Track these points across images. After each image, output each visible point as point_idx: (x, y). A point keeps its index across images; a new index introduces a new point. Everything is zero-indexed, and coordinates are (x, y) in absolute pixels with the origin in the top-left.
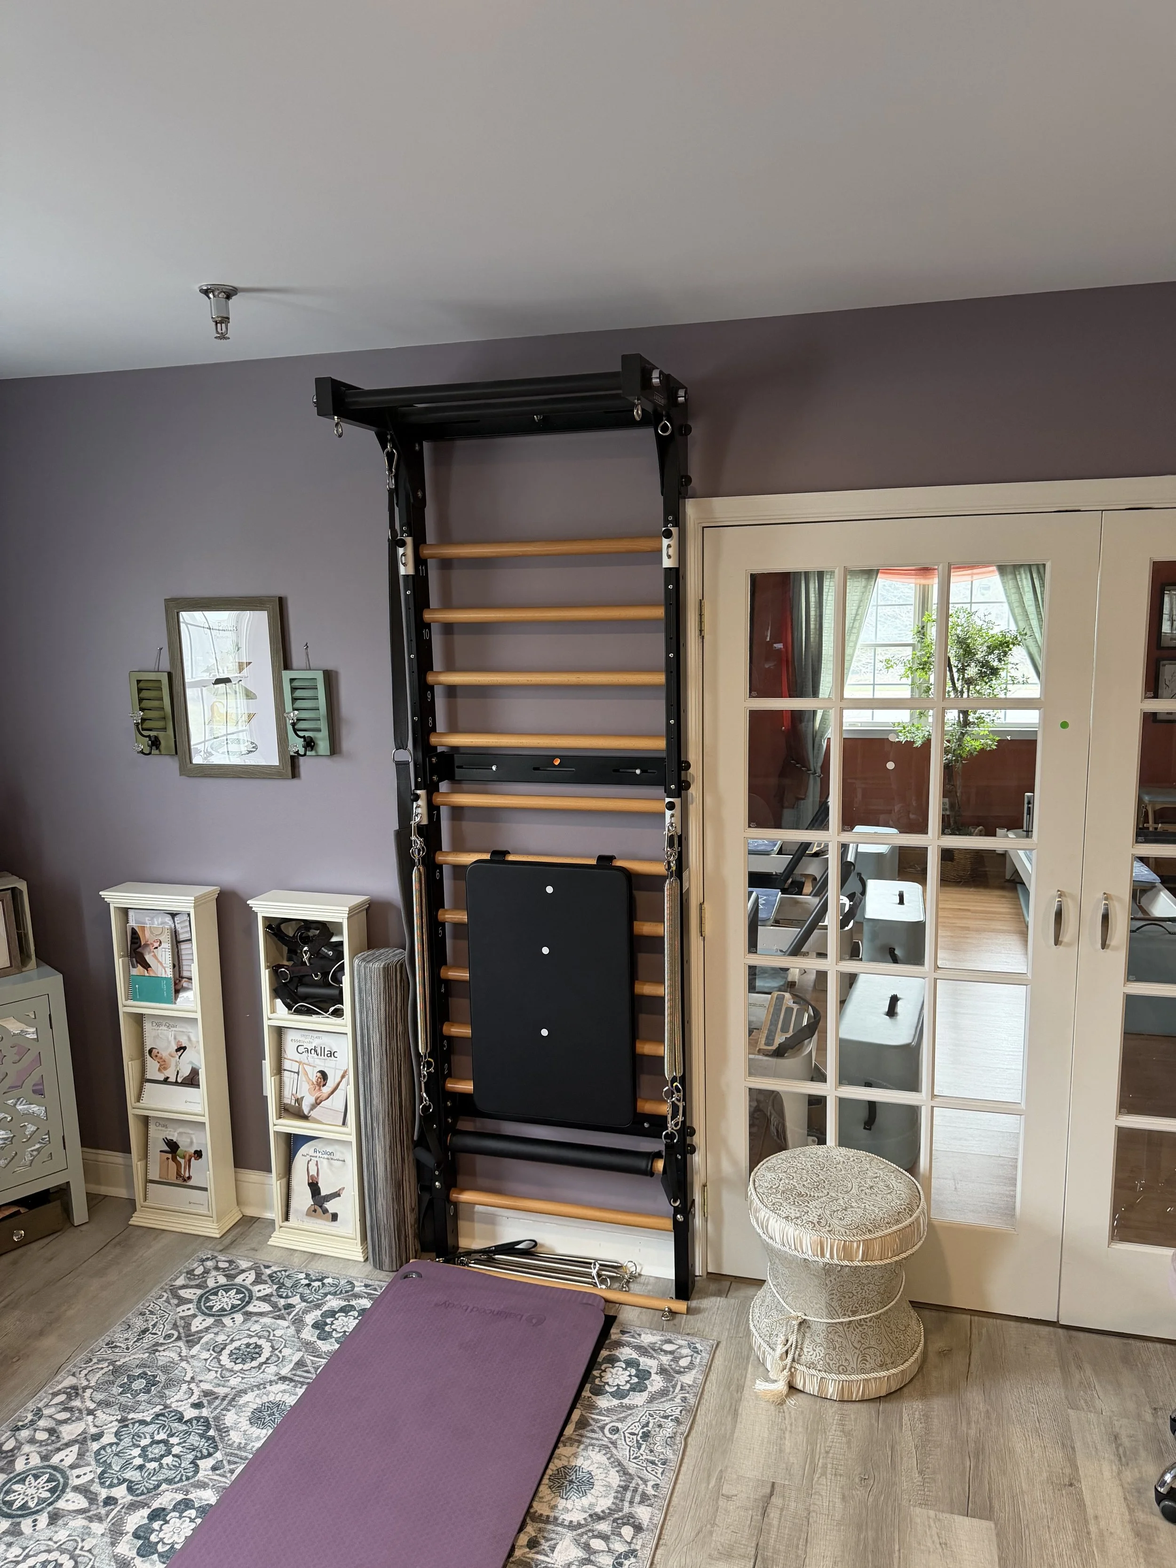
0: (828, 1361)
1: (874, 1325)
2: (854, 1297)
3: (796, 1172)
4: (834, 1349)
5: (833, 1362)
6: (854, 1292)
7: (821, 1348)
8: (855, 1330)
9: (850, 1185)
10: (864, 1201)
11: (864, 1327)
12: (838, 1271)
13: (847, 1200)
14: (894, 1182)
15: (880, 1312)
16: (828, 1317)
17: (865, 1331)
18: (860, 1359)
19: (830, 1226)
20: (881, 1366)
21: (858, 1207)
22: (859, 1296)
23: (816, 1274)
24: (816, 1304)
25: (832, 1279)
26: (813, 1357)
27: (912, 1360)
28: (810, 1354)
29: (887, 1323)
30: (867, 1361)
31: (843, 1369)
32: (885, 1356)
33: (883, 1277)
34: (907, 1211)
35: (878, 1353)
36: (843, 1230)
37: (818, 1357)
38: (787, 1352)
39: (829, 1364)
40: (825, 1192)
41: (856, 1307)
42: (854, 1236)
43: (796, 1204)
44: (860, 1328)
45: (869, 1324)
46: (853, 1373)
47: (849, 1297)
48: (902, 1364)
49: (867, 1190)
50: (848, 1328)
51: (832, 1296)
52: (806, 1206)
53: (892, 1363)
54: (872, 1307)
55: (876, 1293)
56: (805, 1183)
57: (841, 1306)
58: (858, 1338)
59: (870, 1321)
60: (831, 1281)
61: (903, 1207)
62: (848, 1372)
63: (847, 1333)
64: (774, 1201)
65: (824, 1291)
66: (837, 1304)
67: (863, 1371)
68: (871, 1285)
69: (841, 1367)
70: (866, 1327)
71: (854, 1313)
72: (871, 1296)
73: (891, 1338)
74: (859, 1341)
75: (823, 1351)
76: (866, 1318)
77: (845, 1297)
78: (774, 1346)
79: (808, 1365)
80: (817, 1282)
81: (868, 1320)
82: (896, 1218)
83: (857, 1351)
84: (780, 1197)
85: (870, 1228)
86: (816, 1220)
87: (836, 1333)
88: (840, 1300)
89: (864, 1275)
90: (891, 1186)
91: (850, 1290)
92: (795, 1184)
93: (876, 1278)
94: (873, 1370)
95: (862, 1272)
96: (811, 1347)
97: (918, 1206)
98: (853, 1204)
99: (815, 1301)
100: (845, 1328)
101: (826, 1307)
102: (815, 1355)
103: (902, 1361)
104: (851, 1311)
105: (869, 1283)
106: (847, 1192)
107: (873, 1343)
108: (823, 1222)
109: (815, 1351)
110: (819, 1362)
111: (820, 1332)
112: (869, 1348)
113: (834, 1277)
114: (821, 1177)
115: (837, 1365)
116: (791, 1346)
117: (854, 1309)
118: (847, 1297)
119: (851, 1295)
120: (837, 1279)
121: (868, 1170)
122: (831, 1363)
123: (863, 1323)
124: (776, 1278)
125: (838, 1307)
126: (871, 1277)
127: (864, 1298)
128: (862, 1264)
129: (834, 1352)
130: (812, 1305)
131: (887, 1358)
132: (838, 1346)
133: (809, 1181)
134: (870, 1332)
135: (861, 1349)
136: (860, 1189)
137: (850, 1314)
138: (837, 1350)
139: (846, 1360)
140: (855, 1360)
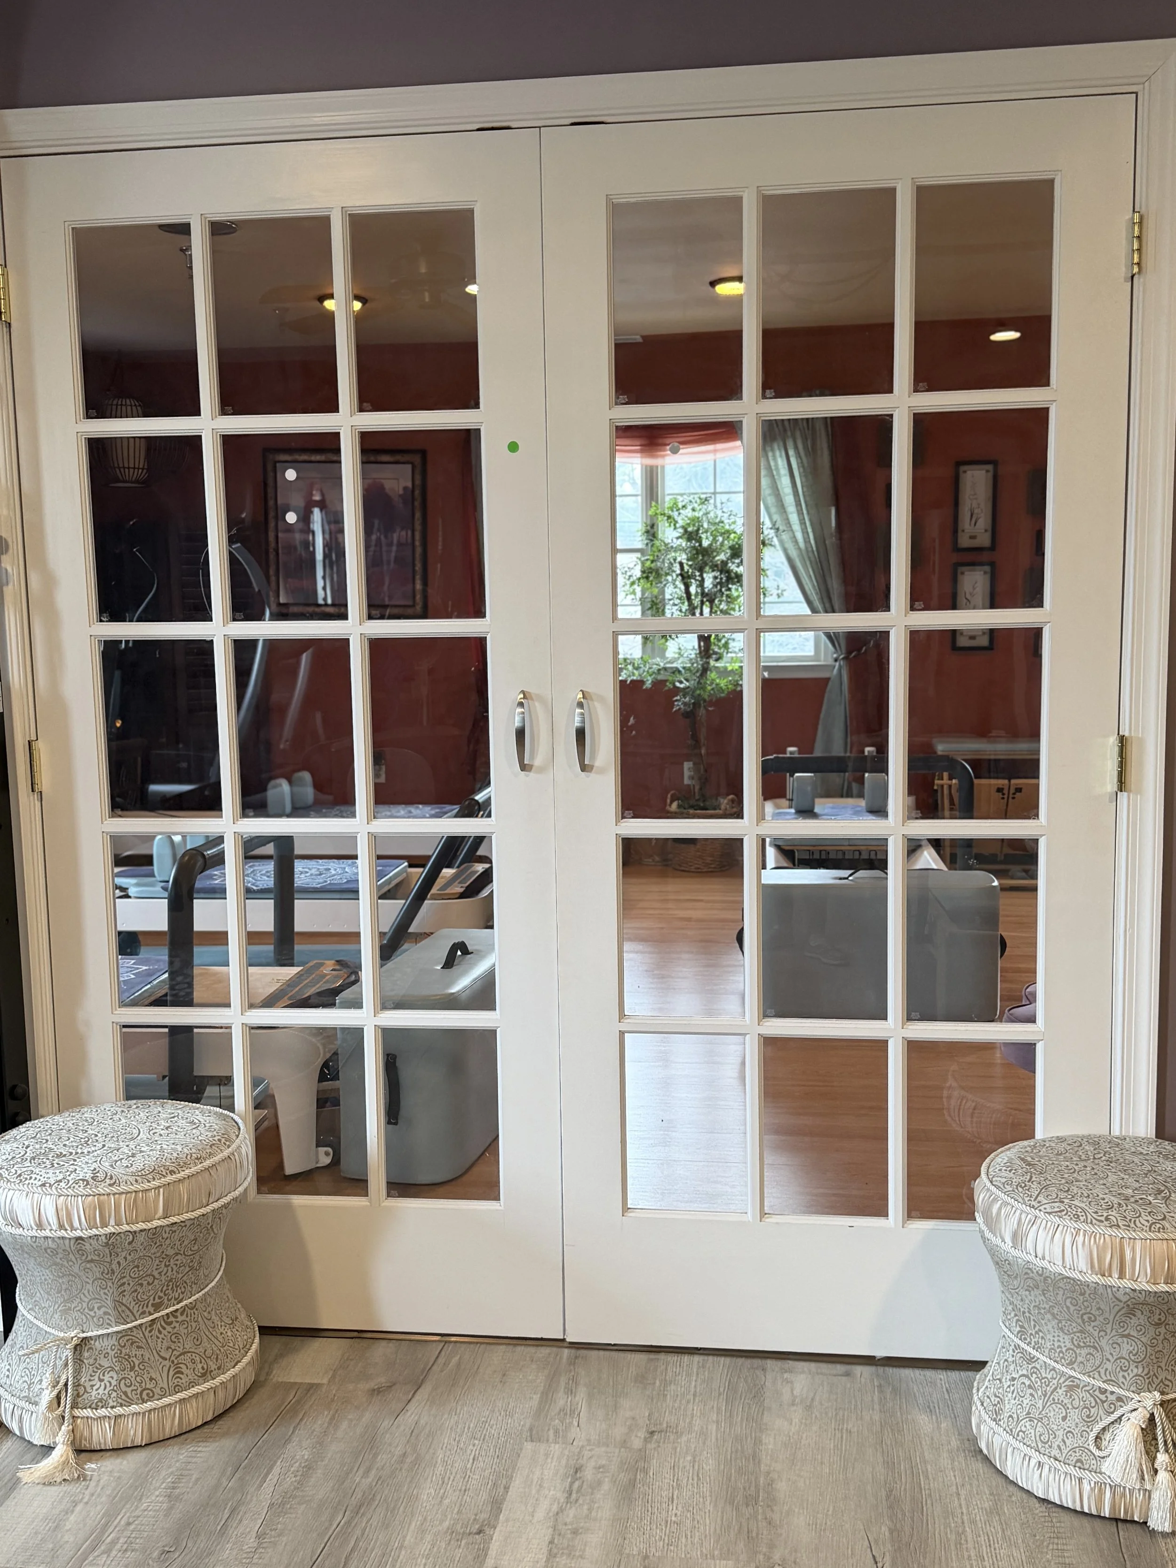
0: (124, 1388)
1: (188, 1319)
2: (156, 1282)
3: (50, 1134)
4: (132, 1369)
5: (133, 1387)
6: (156, 1273)
7: (112, 1374)
8: (160, 1332)
9: (136, 1132)
10: (160, 1142)
11: (175, 1324)
12: (130, 1243)
13: (133, 1147)
14: (200, 1117)
15: (194, 1298)
16: (118, 1323)
17: (175, 1331)
18: (171, 1373)
19: (111, 1178)
20: (204, 1375)
21: (151, 1150)
22: (163, 1278)
23: (97, 1258)
24: (99, 1308)
25: (121, 1259)
26: (101, 1391)
27: (245, 1360)
28: (95, 1388)
29: (205, 1314)
30: (182, 1373)
31: (148, 1394)
32: (208, 1361)
33: (196, 1239)
34: (223, 1140)
35: (198, 1359)
36: (132, 1179)
37: (108, 1389)
38: (58, 1397)
39: (125, 1393)
40: (100, 1145)
41: (160, 1298)
42: (149, 1182)
43: (56, 1165)
44: (169, 1328)
45: (180, 1319)
46: (164, 1396)
47: (149, 1284)
48: (234, 1367)
49: (162, 1132)
50: (150, 1332)
51: (123, 1288)
52: (73, 1164)
53: (219, 1368)
54: (183, 1293)
55: (188, 1269)
56: (67, 1143)
57: (137, 1301)
58: (165, 1344)
59: (182, 1314)
60: (119, 1263)
61: (216, 1138)
62: (156, 1397)
63: (149, 1341)
64: (19, 1172)
65: (110, 1284)
66: (131, 1299)
67: (177, 1389)
68: (179, 1257)
69: (145, 1393)
70: (177, 1325)
71: (157, 1307)
72: (180, 1276)
73: (214, 1333)
74: (168, 1348)
75: (115, 1377)
76: (177, 1310)
77: (141, 1285)
78: (37, 1399)
79: (94, 1406)
80: (97, 1270)
81: (178, 1314)
82: (208, 1151)
83: (167, 1363)
84: (29, 1165)
85: (173, 1168)
86: (89, 1176)
87: (132, 1344)
88: (136, 1291)
89: (168, 1242)
90: (196, 1121)
91: (149, 1272)
92: (51, 1146)
93: (186, 1243)
94: (192, 1384)
95: (165, 1236)
96: (96, 1378)
97: (237, 1136)
98: (143, 1149)
99: (96, 1306)
100: (147, 1334)
101: (115, 1308)
102: (103, 1387)
103: (233, 1364)
104: (153, 1305)
105: (177, 1254)
106: (132, 1139)
107: (190, 1345)
108: (101, 1176)
109: (103, 1380)
110: (110, 1395)
111: (109, 1351)
112: (183, 1354)
113: (124, 1254)
114: (90, 1132)
115: (139, 1392)
116: (66, 1385)
117: (157, 1300)
118: (145, 1283)
119: (150, 1280)
120: (129, 1257)
121: (160, 1112)
122: (129, 1390)
123: (172, 1319)
124: (32, 1296)
125: (133, 1303)
126: (178, 1243)
127: (171, 1280)
128: (165, 1222)
129: (132, 1373)
130: (92, 1313)
131: (211, 1363)
132: (137, 1363)
133: (72, 1139)
134: (183, 1331)
135: (173, 1358)
136: (151, 1133)
137: (151, 1309)
138: (137, 1368)
139: (151, 1379)
140: (165, 1375)
